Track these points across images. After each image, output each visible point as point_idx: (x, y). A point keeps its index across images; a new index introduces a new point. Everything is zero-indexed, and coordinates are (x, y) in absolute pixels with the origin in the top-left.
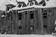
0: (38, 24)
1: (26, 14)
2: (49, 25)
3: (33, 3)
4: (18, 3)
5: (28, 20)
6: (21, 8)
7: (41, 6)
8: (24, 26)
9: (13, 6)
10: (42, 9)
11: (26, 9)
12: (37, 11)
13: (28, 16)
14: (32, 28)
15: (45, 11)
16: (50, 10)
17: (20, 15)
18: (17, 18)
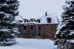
0: (35, 33)
1: (29, 26)
2: (42, 34)
3: (33, 21)
4: (24, 20)
5: (29, 30)
6: (26, 23)
7: (38, 23)
8: (27, 34)
9: (21, 21)
10: (38, 24)
11: (29, 24)
12: (35, 25)
13: (30, 28)
14: (31, 35)
15: (40, 26)
16: (43, 25)
17: (25, 27)
18: (23, 28)
